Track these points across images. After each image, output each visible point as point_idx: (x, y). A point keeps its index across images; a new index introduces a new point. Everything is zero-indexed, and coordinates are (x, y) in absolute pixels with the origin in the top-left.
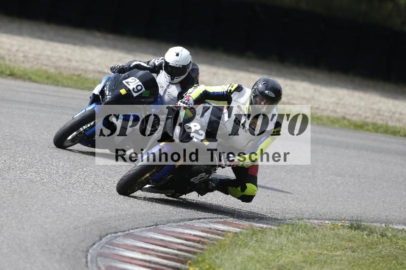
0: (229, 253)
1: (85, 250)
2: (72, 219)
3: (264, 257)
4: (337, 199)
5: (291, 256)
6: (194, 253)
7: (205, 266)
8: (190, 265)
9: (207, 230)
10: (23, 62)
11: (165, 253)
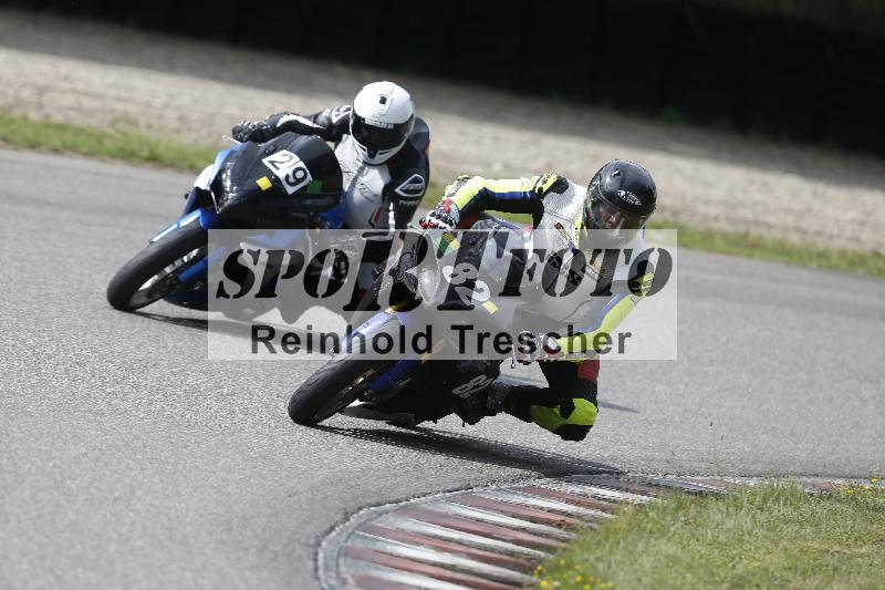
0: (626, 548)
1: (312, 541)
2: (285, 473)
3: (702, 557)
4: (862, 432)
5: (761, 557)
6: (549, 549)
7: (574, 577)
8: (541, 574)
9: (577, 499)
10: (178, 131)
11: (486, 548)
